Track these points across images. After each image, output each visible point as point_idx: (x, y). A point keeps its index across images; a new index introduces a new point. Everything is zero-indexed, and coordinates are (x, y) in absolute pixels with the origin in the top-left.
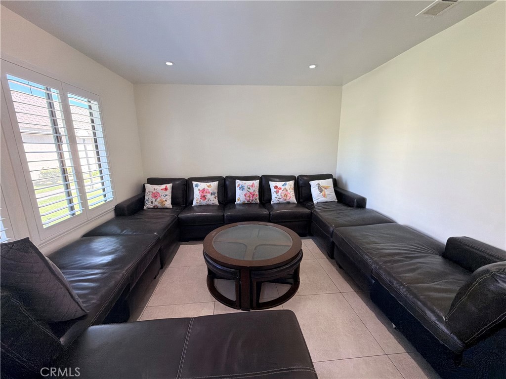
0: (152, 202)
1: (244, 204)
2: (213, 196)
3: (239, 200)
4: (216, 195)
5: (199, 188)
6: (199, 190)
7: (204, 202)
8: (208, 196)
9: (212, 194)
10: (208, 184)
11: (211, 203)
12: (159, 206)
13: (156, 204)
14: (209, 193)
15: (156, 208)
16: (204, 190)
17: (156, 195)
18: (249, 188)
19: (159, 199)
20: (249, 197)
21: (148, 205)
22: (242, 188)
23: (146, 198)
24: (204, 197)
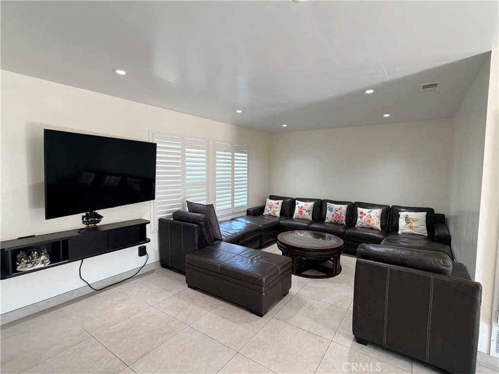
0: (268, 211)
1: (331, 223)
2: (308, 213)
3: (328, 219)
4: (311, 212)
5: (299, 205)
6: (299, 207)
7: (301, 217)
8: (304, 212)
9: (307, 211)
10: (306, 203)
11: (306, 218)
12: (272, 214)
13: (270, 212)
14: (305, 210)
15: (270, 215)
16: (302, 207)
17: (271, 207)
18: (337, 211)
19: (272, 209)
20: (336, 217)
21: (266, 213)
22: (331, 210)
23: (266, 208)
24: (301, 212)
